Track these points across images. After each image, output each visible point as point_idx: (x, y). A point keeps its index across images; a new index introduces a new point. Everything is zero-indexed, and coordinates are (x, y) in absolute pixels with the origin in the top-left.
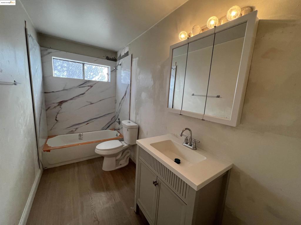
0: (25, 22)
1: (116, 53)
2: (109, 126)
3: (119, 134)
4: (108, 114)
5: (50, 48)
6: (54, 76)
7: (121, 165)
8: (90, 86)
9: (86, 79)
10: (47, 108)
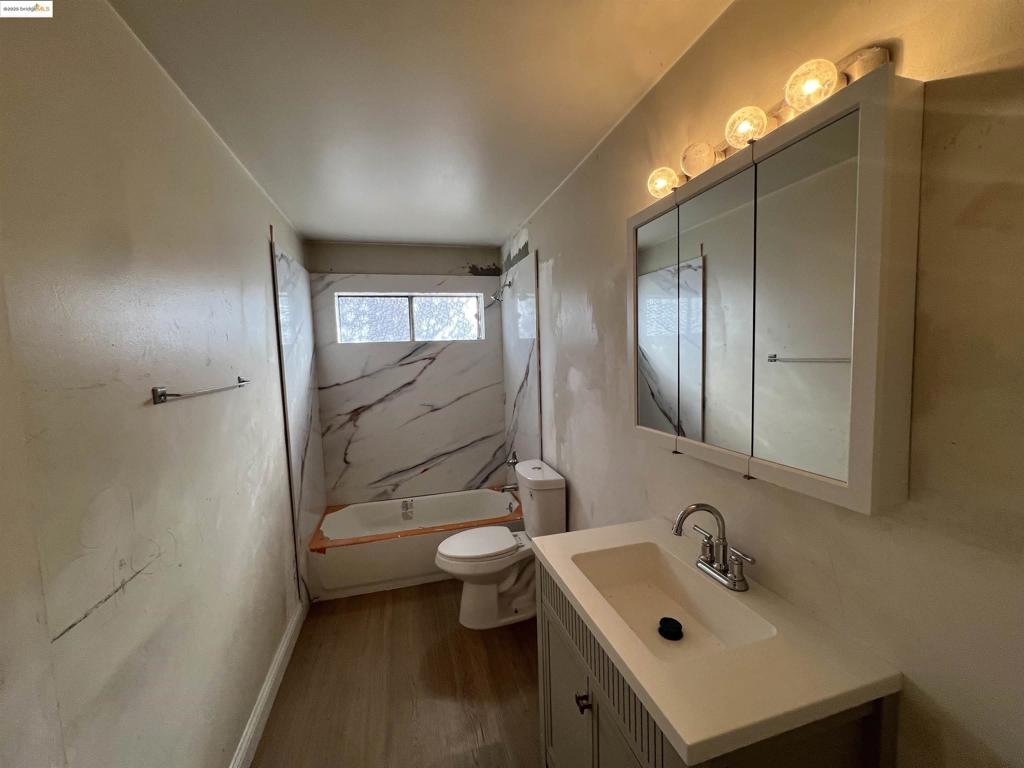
0: (271, 227)
1: (496, 250)
2: (487, 478)
3: (515, 505)
4: (483, 438)
5: (331, 272)
6: (339, 342)
7: (516, 612)
8: (430, 359)
9: (417, 339)
10: (324, 429)
